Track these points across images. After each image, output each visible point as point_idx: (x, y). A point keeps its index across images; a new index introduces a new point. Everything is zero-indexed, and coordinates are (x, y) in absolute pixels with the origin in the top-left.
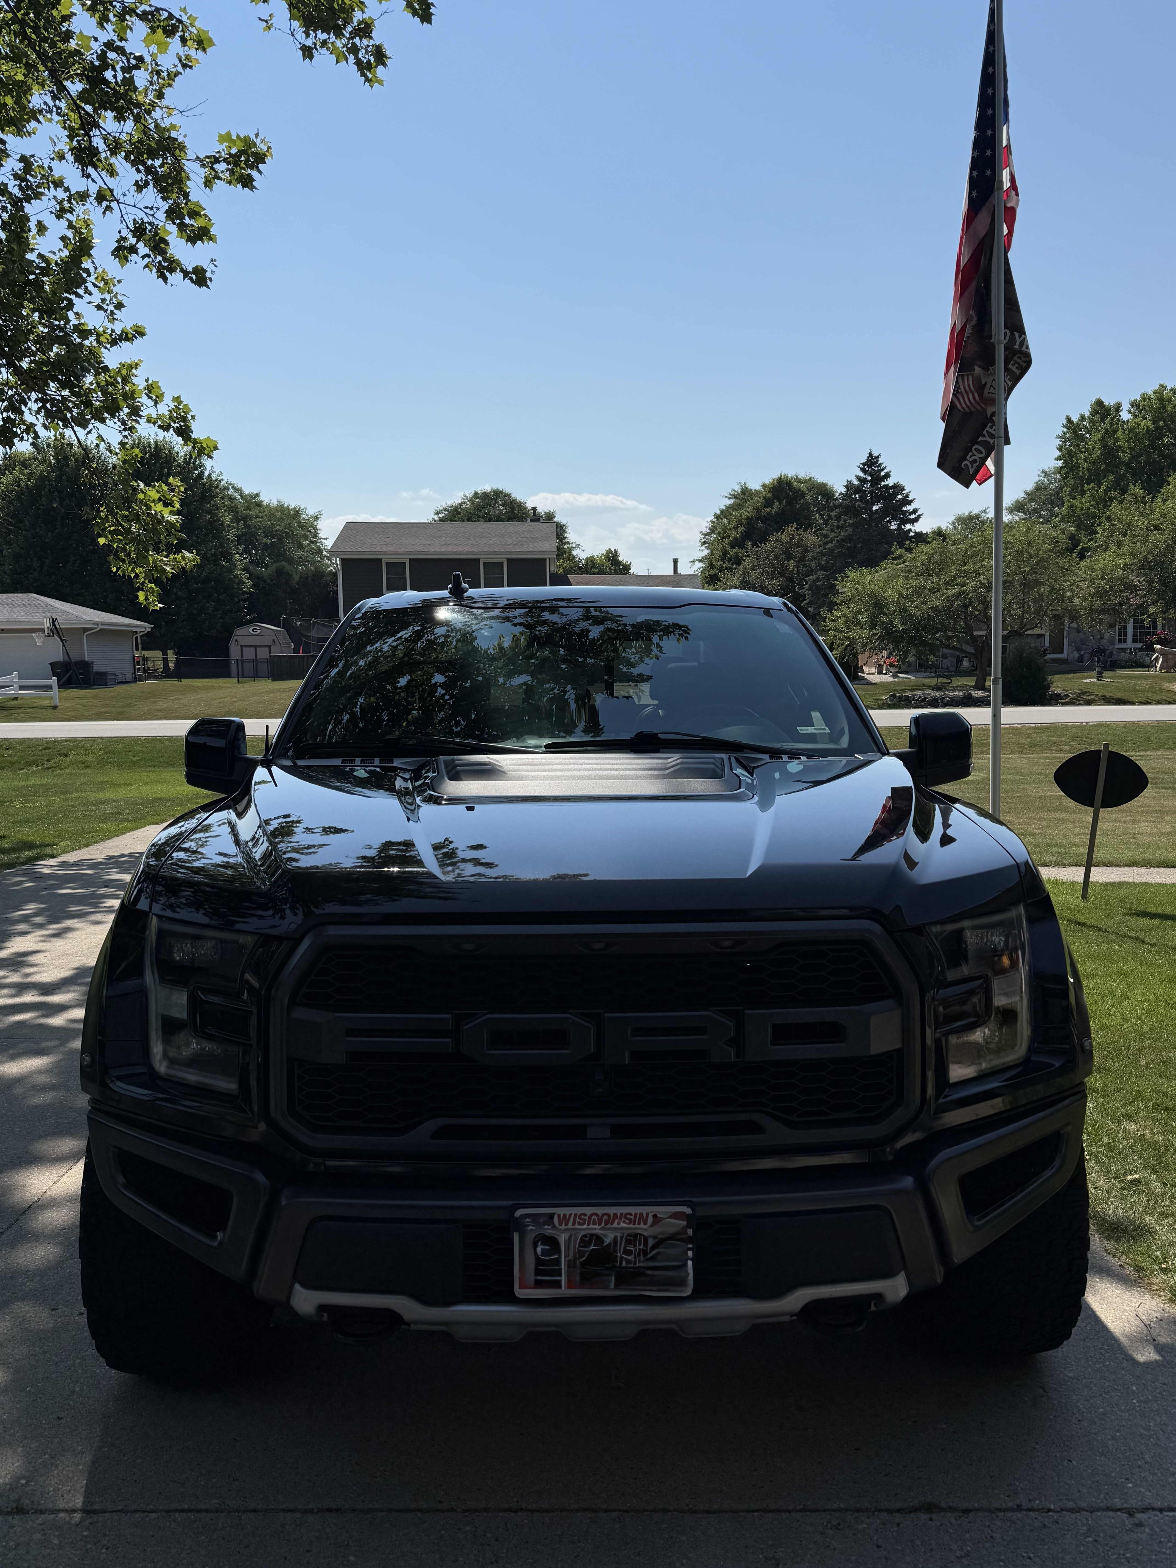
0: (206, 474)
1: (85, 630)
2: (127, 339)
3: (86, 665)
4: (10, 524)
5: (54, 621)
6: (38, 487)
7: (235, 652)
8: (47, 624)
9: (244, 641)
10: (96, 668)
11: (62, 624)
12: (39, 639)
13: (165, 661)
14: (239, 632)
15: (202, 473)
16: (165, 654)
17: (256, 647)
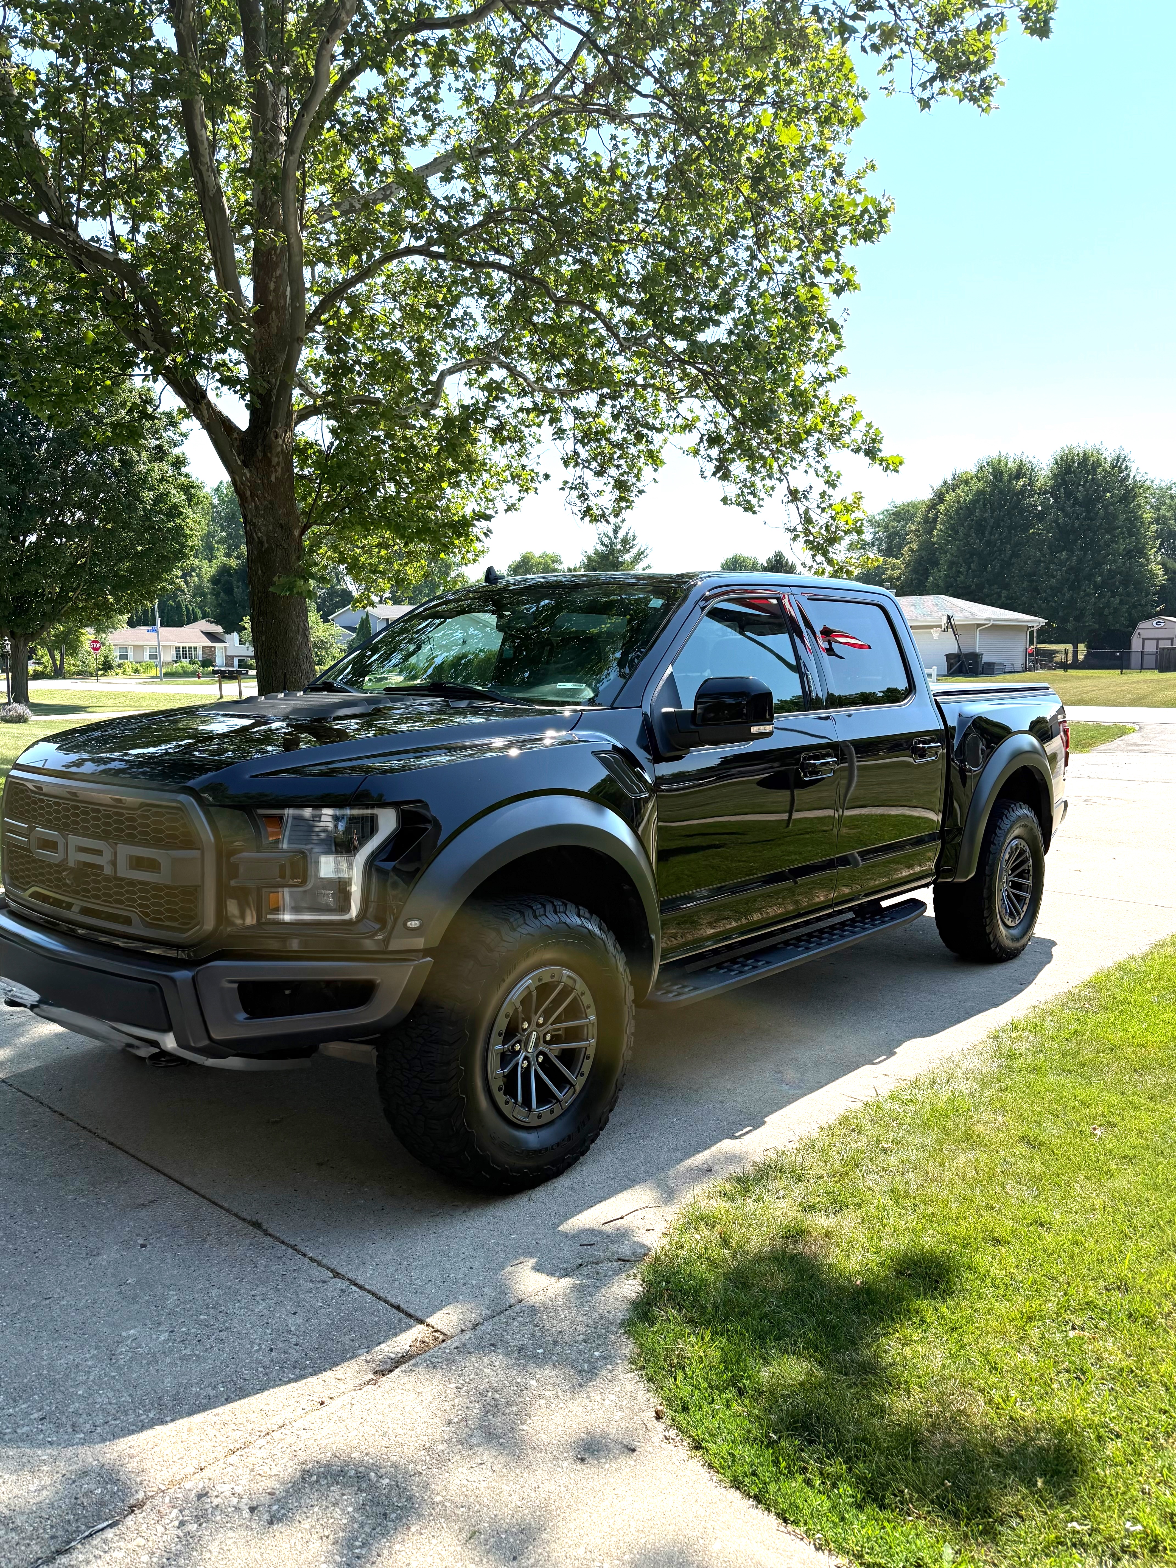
0: (1132, 475)
1: (979, 625)
2: (830, 379)
3: (975, 657)
4: (950, 536)
5: (949, 618)
6: (974, 502)
7: (1136, 644)
8: (944, 621)
9: (1145, 634)
10: (985, 659)
11: (956, 621)
12: (936, 633)
13: (1075, 653)
14: (1142, 625)
15: (1128, 475)
16: (1075, 647)
17: (1158, 639)
